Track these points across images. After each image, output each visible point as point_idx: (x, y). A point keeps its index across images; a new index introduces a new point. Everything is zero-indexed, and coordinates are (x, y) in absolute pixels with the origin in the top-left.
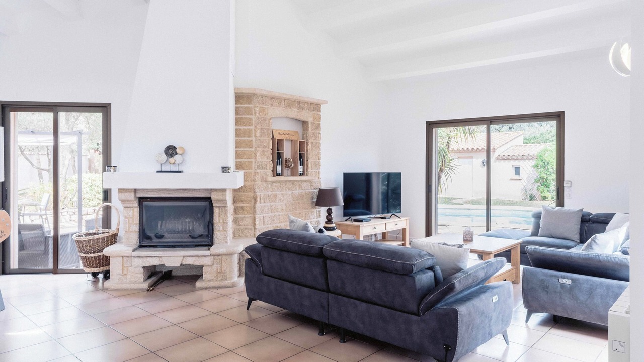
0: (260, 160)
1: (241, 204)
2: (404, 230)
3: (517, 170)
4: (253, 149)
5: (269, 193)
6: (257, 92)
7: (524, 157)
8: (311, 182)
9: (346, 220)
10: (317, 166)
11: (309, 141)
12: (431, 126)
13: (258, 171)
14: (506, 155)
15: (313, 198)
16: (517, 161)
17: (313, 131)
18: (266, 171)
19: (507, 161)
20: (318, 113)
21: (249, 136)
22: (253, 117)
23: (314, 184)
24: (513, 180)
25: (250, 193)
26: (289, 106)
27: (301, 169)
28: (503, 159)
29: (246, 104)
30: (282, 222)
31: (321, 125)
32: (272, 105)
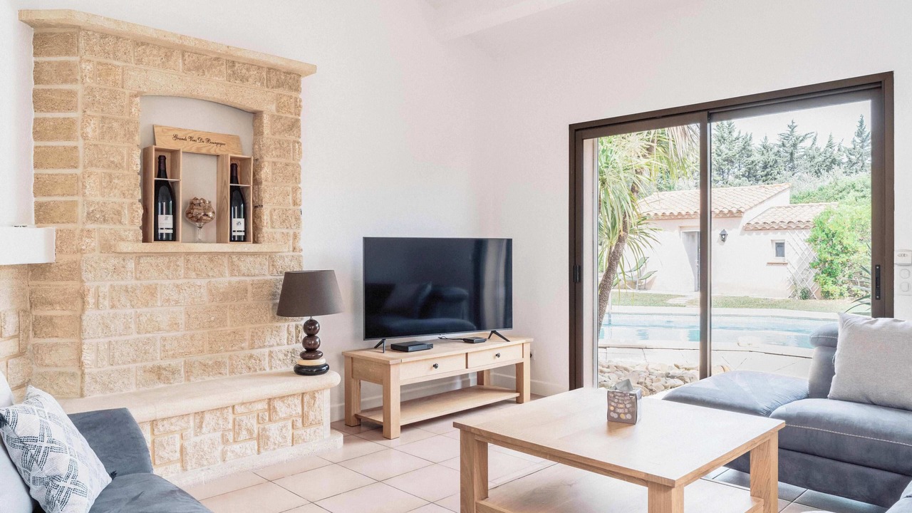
0: (99, 199)
1: (48, 312)
2: (519, 367)
3: (780, 247)
4: (79, 171)
5: (131, 282)
6: (80, 20)
7: (791, 225)
8: (271, 256)
9: (376, 347)
10: (292, 218)
11: (265, 159)
12: (579, 133)
13: (90, 226)
14: (761, 223)
15: (274, 295)
16: (779, 233)
17: (277, 137)
18: (118, 227)
19: (762, 233)
20: (294, 94)
21: (68, 138)
22: (77, 87)
23: (279, 263)
24: (772, 264)
25: (70, 283)
26: (197, 69)
27: (238, 225)
28: (756, 229)
29: (59, 54)
30: (174, 356)
31: (303, 124)
32: (139, 61)
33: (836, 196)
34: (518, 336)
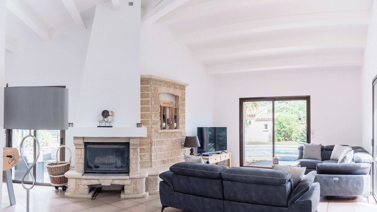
0: (154, 119)
1: (143, 147)
2: (229, 160)
3: (266, 126)
4: (150, 113)
5: (159, 139)
6: (153, 77)
7: (269, 119)
8: (180, 133)
9: (198, 156)
10: (184, 123)
11: (180, 108)
12: (242, 100)
13: (153, 126)
14: (261, 118)
15: (182, 142)
16: (266, 122)
17: (182, 102)
18: (157, 126)
19: (261, 122)
20: (184, 91)
21: (148, 105)
22: (149, 93)
23: (182, 134)
24: (264, 131)
25: (148, 140)
26: (169, 86)
27: (175, 125)
28: (259, 120)
29: (146, 85)
30: (166, 158)
31: (186, 99)
32: (160, 86)
33: (280, 111)
34: (229, 152)
